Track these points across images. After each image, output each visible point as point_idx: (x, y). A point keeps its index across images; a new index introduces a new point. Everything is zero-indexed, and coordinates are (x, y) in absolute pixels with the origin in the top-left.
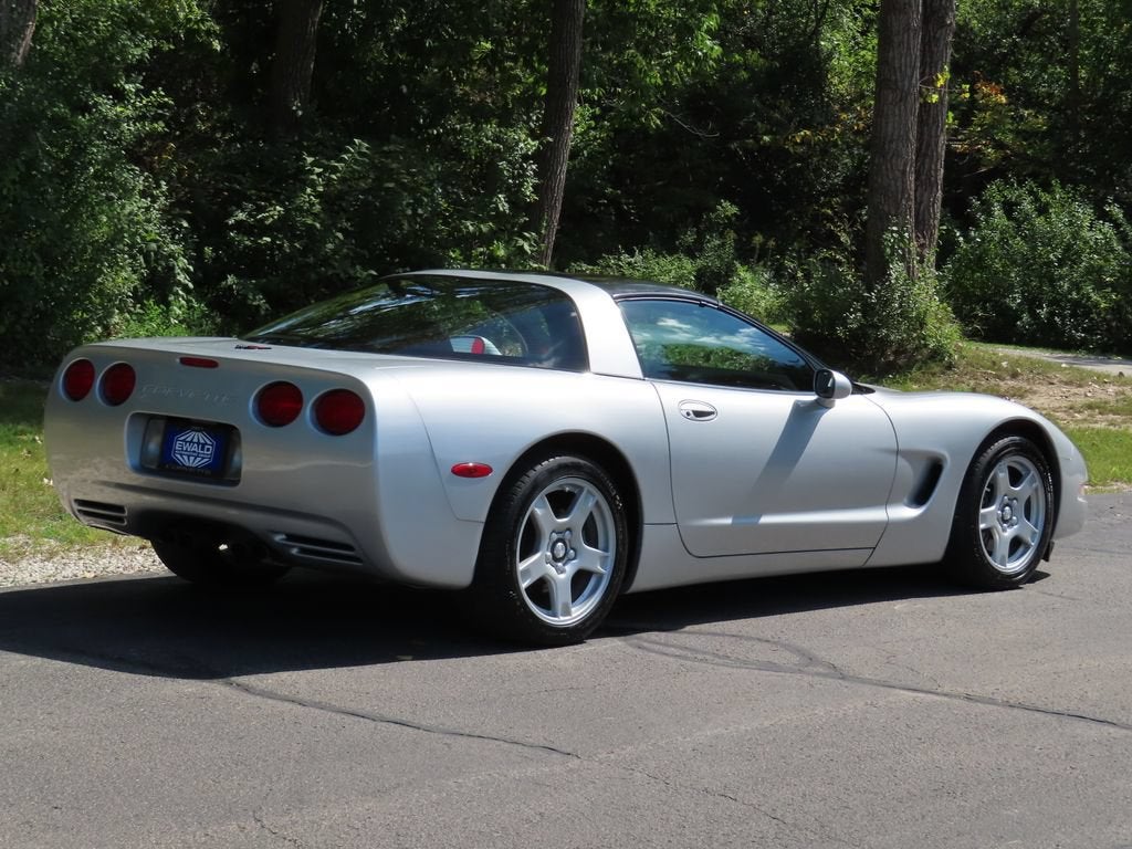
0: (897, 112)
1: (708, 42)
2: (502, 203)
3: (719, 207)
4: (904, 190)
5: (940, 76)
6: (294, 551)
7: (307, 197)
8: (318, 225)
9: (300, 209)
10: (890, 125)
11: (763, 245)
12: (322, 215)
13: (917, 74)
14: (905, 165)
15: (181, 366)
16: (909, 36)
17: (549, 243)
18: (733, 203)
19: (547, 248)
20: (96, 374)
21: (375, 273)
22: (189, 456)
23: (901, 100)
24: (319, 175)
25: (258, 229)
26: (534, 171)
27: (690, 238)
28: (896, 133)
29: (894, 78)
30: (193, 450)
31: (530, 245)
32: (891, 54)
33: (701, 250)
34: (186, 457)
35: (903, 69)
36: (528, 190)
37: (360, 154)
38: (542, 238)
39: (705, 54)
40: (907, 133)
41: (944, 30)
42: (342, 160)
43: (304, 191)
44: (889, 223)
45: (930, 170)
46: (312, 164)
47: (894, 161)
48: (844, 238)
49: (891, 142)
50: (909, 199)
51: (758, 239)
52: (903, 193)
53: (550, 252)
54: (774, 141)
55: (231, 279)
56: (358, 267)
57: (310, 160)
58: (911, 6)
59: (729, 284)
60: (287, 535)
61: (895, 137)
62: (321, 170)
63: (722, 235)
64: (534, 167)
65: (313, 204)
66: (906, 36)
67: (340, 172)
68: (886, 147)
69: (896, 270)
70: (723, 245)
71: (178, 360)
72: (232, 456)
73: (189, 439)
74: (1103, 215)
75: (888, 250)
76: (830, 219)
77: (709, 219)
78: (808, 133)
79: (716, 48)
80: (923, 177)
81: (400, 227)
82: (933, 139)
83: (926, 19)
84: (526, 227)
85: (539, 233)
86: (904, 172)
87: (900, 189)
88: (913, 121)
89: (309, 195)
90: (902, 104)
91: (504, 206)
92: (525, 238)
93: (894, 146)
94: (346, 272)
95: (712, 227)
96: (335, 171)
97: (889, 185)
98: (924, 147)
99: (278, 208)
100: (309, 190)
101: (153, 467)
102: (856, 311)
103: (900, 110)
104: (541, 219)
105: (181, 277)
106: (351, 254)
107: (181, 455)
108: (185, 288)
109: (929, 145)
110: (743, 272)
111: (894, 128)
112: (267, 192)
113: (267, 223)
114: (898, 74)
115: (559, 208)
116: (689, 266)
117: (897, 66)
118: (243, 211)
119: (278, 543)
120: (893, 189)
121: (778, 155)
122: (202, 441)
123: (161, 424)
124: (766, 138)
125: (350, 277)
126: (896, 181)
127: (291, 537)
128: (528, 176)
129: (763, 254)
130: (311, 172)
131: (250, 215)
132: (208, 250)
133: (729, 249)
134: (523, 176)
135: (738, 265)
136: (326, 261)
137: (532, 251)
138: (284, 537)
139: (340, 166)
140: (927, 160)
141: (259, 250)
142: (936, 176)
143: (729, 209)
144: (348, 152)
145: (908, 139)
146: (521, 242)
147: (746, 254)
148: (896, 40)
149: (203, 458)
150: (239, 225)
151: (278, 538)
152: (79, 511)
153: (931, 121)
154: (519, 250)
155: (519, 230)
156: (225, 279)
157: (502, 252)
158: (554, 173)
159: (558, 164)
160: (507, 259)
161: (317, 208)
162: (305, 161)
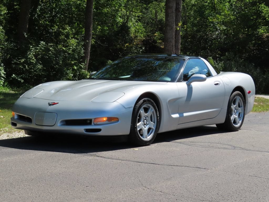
0: (170, 32)
1: (119, 19)
2: (76, 56)
3: (108, 62)
5: (179, 24)
8: (34, 62)
9: (29, 59)
10: (169, 35)
13: (175, 23)
14: (173, 44)
16: (173, 14)
17: (87, 65)
19: (87, 67)
23: (171, 29)
24: (34, 50)
28: (170, 37)
29: (169, 24)
31: (83, 66)
32: (169, 18)
35: (172, 22)
36: (82, 53)
37: (43, 45)
38: (86, 64)
39: (119, 21)
40: (173, 37)
41: (180, 13)
42: (39, 47)
45: (178, 45)
46: (32, 47)
47: (170, 43)
49: (169, 39)
53: (87, 68)
58: (173, 7)
61: (170, 38)
62: (34, 49)
64: (84, 48)
65: (32, 57)
66: (172, 14)
67: (39, 49)
68: (168, 40)
78: (128, 44)
79: (121, 20)
80: (176, 47)
82: (178, 38)
83: (176, 10)
84: (82, 62)
85: (85, 63)
86: (172, 46)
87: (172, 50)
88: (174, 34)
89: (32, 55)
90: (172, 30)
92: (82, 64)
93: (170, 40)
96: (37, 49)
97: (169, 49)
98: (176, 40)
99: (24, 59)
103: (171, 31)
104: (85, 60)
105: (3, 75)
106: (42, 69)
108: (3, 77)
109: (177, 40)
111: (170, 36)
113: (22, 62)
114: (170, 23)
115: (89, 57)
117: (170, 21)
120: (170, 50)
125: (42, 74)
126: (171, 48)
128: (82, 50)
130: (32, 49)
131: (17, 60)
136: (36, 70)
137: (84, 68)
140: (177, 43)
141: (19, 68)
142: (179, 47)
143: (110, 62)
144: (40, 44)
145: (173, 38)
146: (81, 65)
148: (170, 15)
150: (15, 63)
153: (177, 34)
154: (81, 67)
155: (80, 62)
156: (13, 75)
157: (76, 68)
158: (88, 49)
159: (89, 47)
160: (78, 69)
161: (34, 58)
162: (30, 47)
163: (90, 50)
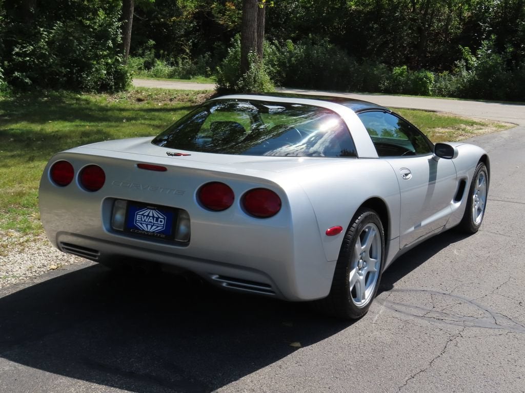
0: (251, 11)
2: (110, 43)
3: (149, 42)
4: (254, 38)
6: (224, 285)
7: (42, 43)
8: (47, 53)
9: (40, 47)
10: (249, 16)
11: (163, 53)
12: (48, 50)
14: (254, 30)
15: (138, 169)
18: (153, 40)
20: (75, 171)
21: (69, 70)
22: (147, 225)
23: (252, 7)
24: (46, 35)
25: (25, 54)
26: (120, 32)
27: (140, 51)
28: (251, 19)
30: (150, 222)
31: (121, 59)
33: (144, 55)
34: (145, 226)
36: (119, 39)
37: (60, 27)
40: (254, 18)
42: (54, 29)
43: (41, 41)
44: (249, 50)
46: (43, 31)
47: (251, 28)
48: (188, 51)
49: (249, 21)
50: (255, 41)
51: (162, 51)
52: (254, 39)
54: (164, 21)
55: (16, 74)
56: (63, 68)
57: (42, 29)
59: (154, 66)
60: (219, 275)
62: (46, 33)
63: (150, 51)
64: (121, 31)
65: (44, 46)
67: (53, 34)
69: (253, 65)
70: (150, 54)
71: (136, 166)
72: (179, 226)
73: (146, 214)
74: (273, 44)
75: (250, 59)
76: (182, 45)
77: (146, 46)
80: (259, 34)
81: (75, 53)
84: (119, 52)
85: (123, 54)
86: (254, 32)
87: (252, 38)
88: (256, 14)
90: (253, 9)
91: (111, 45)
92: (119, 56)
93: (250, 23)
94: (58, 70)
95: (147, 48)
96: (51, 33)
99: (31, 47)
100: (42, 40)
101: (122, 230)
102: (241, 80)
104: (124, 49)
107: (141, 224)
109: (260, 23)
110: (158, 62)
112: (25, 41)
113: (28, 52)
115: (129, 45)
116: (142, 60)
118: (17, 48)
119: (214, 280)
120: (250, 38)
121: (165, 25)
122: (156, 216)
123: (124, 205)
124: (162, 20)
125: (60, 72)
126: (251, 35)
127: (221, 277)
128: (119, 34)
129: (163, 56)
130: (43, 34)
131: (20, 49)
132: (6, 63)
133: (152, 55)
134: (117, 34)
135: (157, 60)
136: (50, 66)
137: (121, 61)
138: (217, 276)
139: (53, 31)
140: (260, 28)
141: (25, 62)
142: (262, 33)
143: (152, 42)
144: (55, 26)
145: (255, 20)
146: (118, 58)
147: (158, 56)
149: (158, 227)
150: (17, 54)
151: (214, 277)
152: (63, 248)
154: (117, 60)
155: (117, 53)
156: (14, 73)
157: (110, 61)
158: (127, 33)
159: (129, 30)
160: (114, 64)
161: (46, 47)
162: (40, 30)
163: (130, 34)
